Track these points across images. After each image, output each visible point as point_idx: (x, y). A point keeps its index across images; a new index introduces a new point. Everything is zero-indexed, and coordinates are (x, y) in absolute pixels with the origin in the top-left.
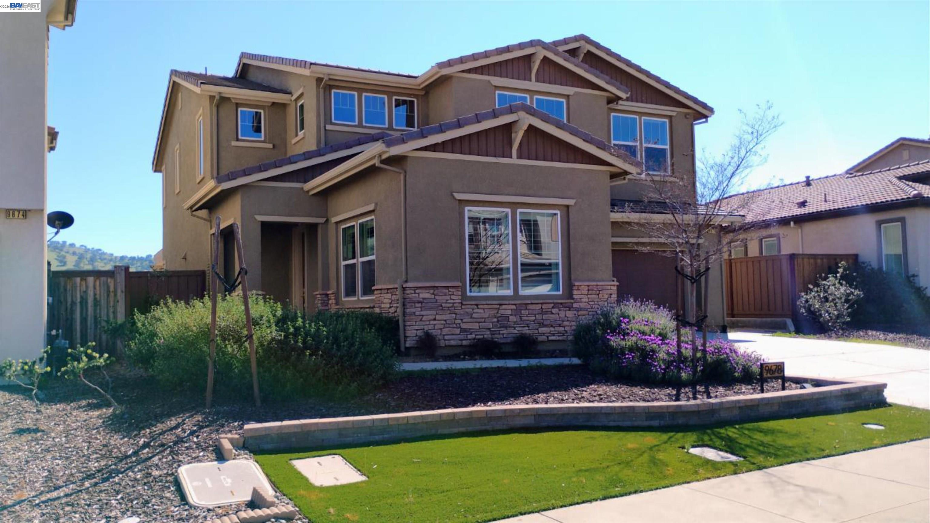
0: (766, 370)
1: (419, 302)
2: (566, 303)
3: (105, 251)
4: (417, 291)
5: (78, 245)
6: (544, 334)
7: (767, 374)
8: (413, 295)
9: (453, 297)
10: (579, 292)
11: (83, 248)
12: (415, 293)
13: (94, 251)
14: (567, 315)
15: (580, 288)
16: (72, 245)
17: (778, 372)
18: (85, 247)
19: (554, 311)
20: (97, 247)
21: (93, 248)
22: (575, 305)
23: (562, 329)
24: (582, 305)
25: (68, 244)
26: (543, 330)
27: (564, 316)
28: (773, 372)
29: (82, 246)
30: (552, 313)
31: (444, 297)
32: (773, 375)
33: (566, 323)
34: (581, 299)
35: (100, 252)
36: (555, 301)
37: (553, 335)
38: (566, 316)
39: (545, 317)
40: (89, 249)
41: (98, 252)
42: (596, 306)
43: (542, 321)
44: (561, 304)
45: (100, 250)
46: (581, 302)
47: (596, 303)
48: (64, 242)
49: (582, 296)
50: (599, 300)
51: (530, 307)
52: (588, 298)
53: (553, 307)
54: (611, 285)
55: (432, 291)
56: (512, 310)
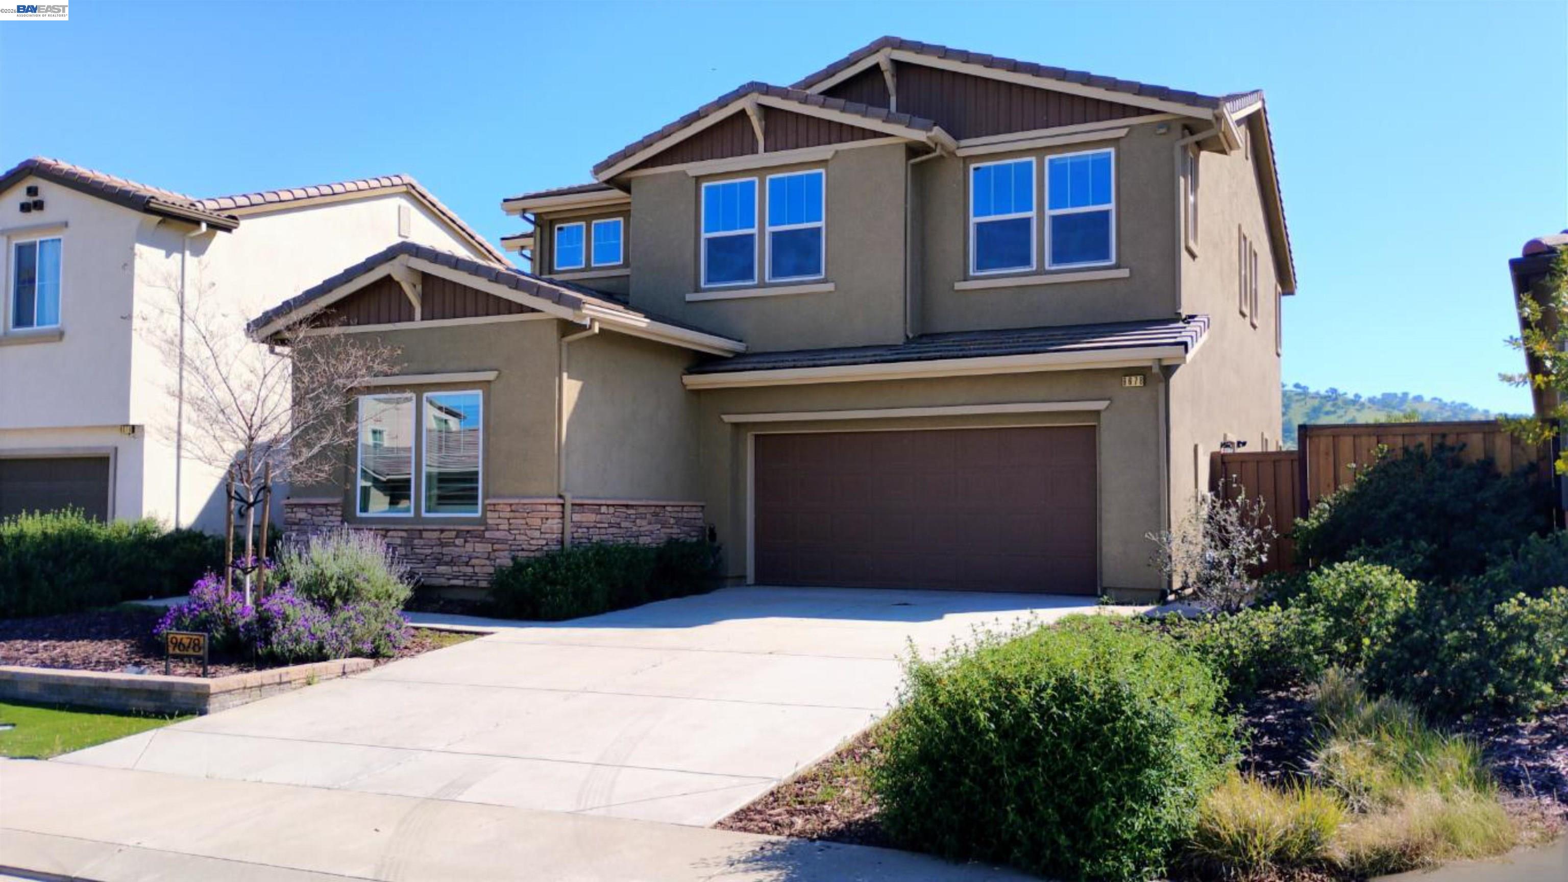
0: (172, 642)
1: (295, 524)
2: (474, 530)
3: (1475, 407)
4: (295, 510)
5: (1427, 398)
6: (444, 574)
7: (174, 649)
8: (289, 515)
9: (331, 518)
10: (496, 515)
11: (1437, 402)
12: (292, 512)
13: (1455, 407)
14: (477, 550)
15: (497, 508)
16: (1418, 399)
17: (194, 649)
18: (1440, 400)
19: (458, 542)
20: (1459, 400)
21: (1453, 403)
22: (487, 534)
23: (469, 570)
24: (498, 535)
25: (1411, 396)
26: (441, 569)
27: (471, 550)
28: (186, 648)
29: (1435, 399)
30: (456, 546)
31: (320, 518)
32: (185, 653)
33: (473, 561)
34: (497, 525)
35: (1466, 408)
36: (457, 527)
37: (457, 577)
38: (474, 551)
39: (445, 550)
40: (1446, 404)
41: (1461, 409)
42: (524, 537)
43: (440, 556)
44: (468, 532)
45: (1465, 405)
46: (498, 530)
47: (522, 532)
48: (1405, 395)
49: (498, 521)
50: (526, 527)
51: (425, 534)
52: (510, 524)
53: (457, 537)
54: (546, 504)
55: (310, 510)
56: (401, 537)
